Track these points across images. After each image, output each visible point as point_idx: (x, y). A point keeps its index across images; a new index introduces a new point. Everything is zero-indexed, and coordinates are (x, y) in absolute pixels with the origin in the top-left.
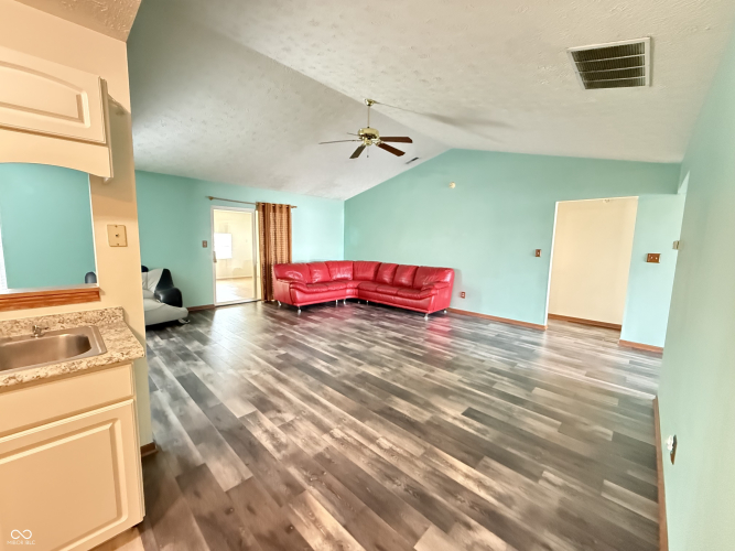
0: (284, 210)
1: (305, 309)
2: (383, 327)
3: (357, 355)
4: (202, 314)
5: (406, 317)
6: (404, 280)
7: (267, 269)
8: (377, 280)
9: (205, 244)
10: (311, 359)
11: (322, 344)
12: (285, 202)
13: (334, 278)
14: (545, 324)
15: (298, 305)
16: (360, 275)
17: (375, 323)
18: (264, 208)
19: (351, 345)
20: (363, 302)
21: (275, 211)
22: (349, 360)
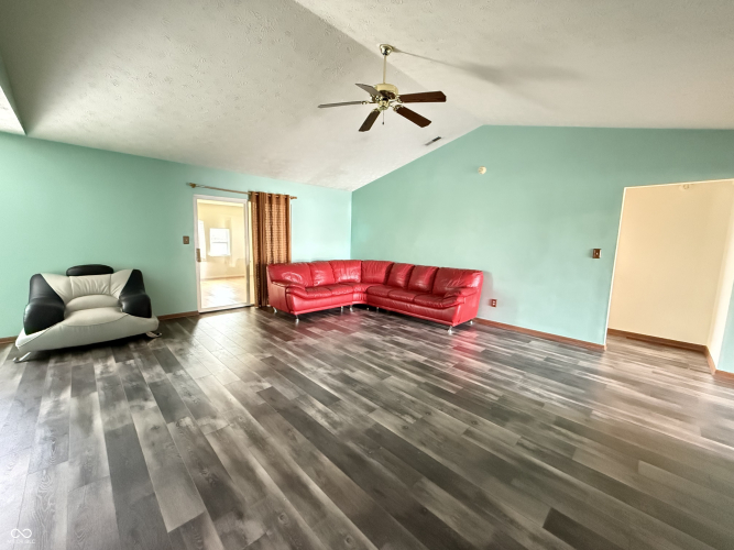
0: (282, 201)
1: (305, 318)
2: (398, 344)
3: (367, 392)
4: (181, 323)
5: (425, 330)
6: (422, 283)
7: (261, 269)
8: (389, 282)
9: (186, 240)
10: (303, 397)
11: (321, 371)
12: (283, 192)
13: (339, 280)
14: (605, 344)
15: (296, 313)
16: (369, 276)
17: (388, 338)
18: (258, 199)
19: (359, 374)
20: (373, 309)
21: (271, 202)
22: (355, 400)
